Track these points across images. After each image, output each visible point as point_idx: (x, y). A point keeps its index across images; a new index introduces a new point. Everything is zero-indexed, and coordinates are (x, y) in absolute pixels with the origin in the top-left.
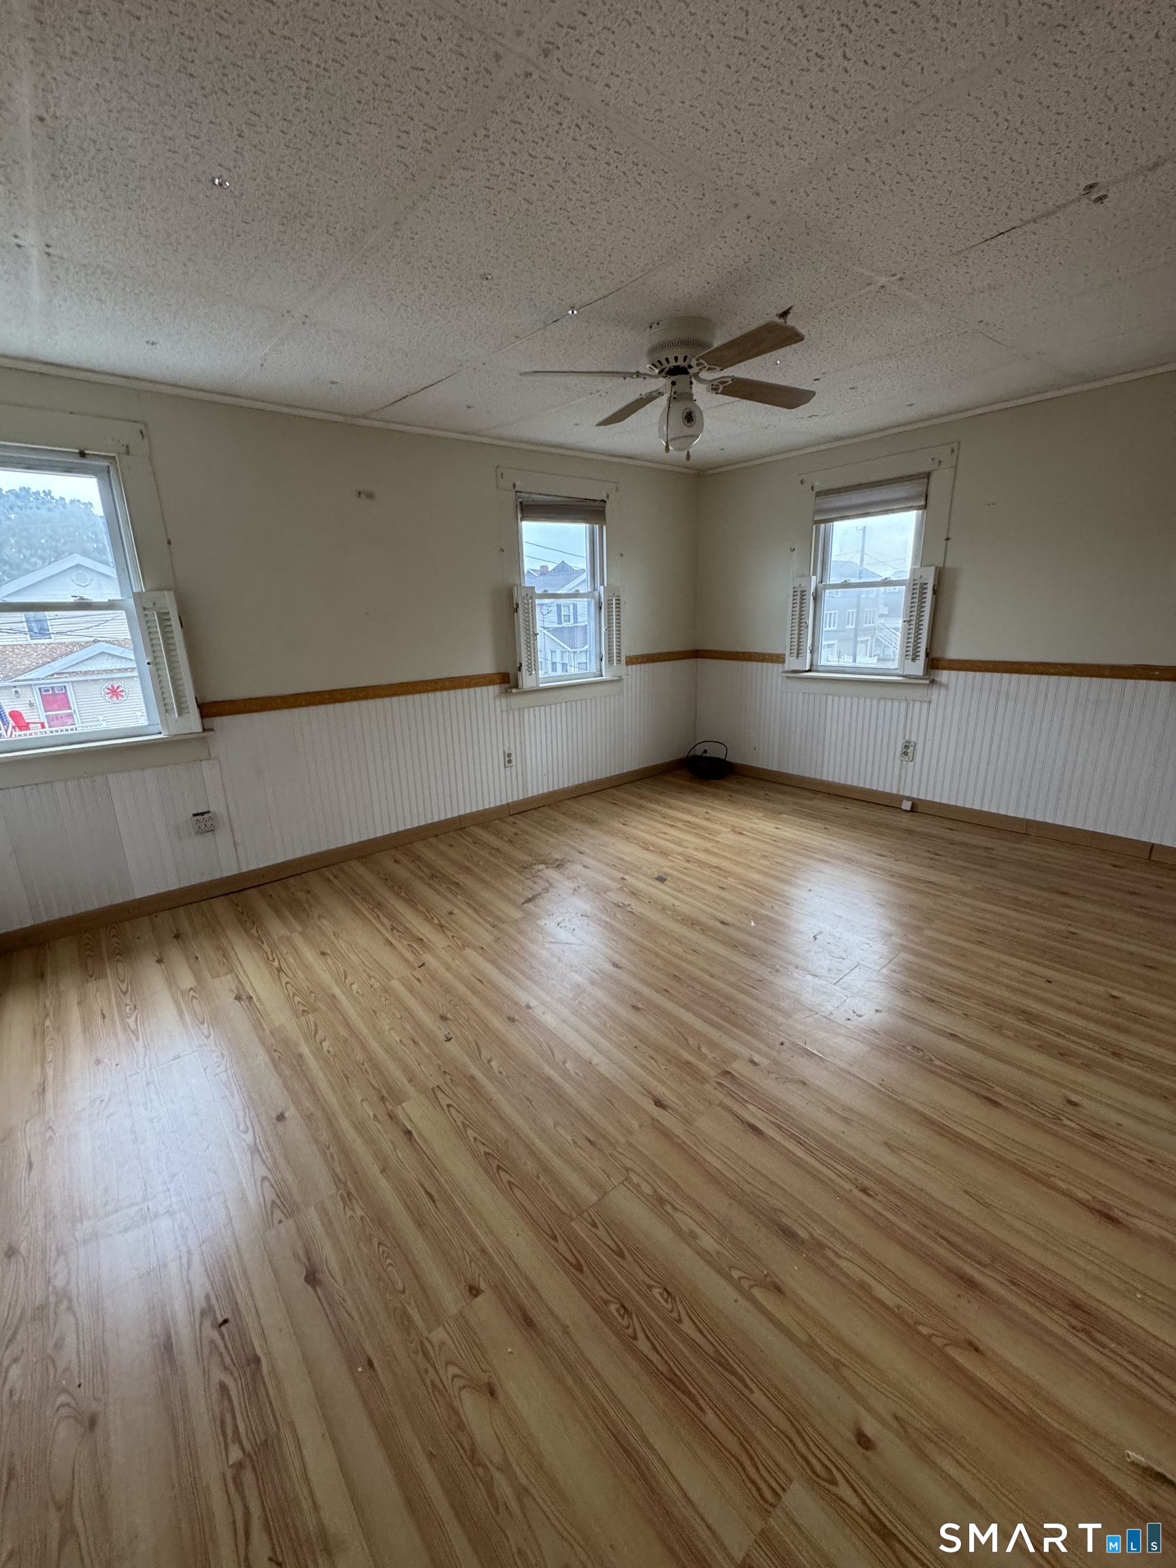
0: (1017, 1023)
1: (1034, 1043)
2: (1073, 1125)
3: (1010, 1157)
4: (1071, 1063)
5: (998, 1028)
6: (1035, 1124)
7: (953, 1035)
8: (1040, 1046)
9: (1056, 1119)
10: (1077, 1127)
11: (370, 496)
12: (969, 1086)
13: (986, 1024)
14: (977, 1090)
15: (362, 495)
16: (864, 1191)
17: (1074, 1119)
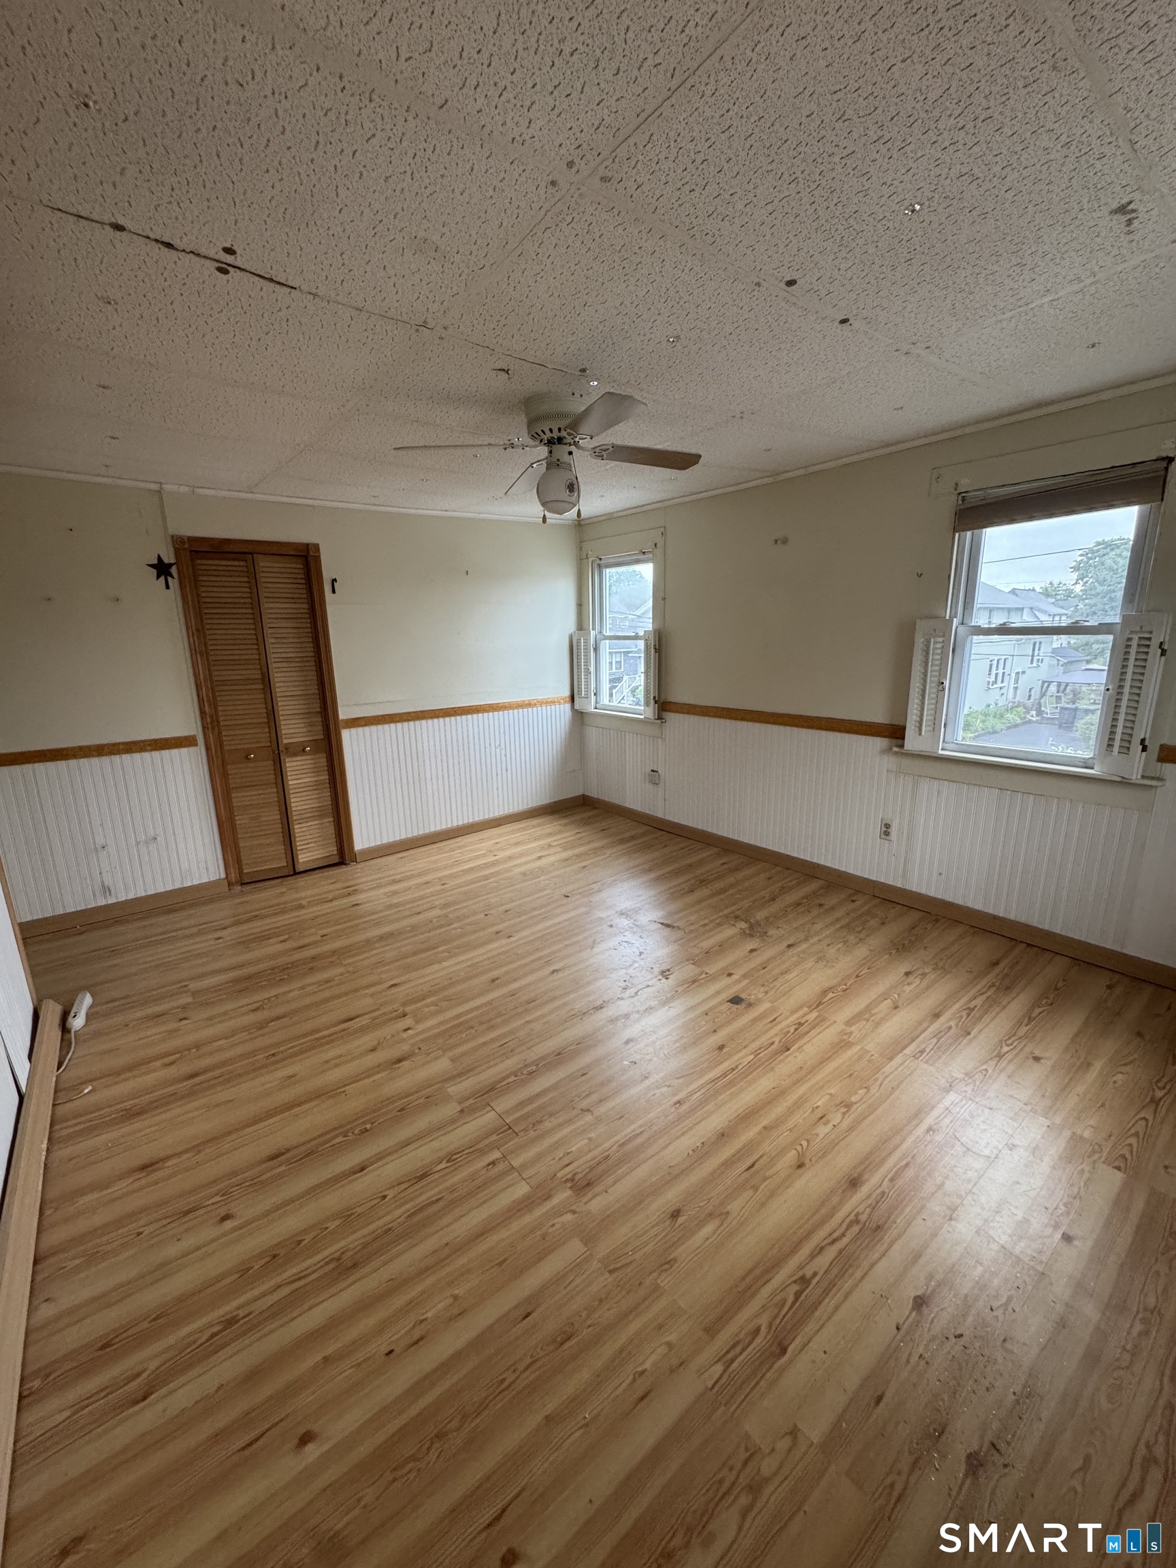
0: (342, 1243)
1: (308, 1238)
2: (211, 1201)
3: (229, 1139)
4: (261, 1255)
5: (348, 1217)
6: (234, 1173)
7: (363, 1169)
8: (300, 1242)
9: (224, 1193)
10: (207, 1203)
11: (785, 541)
12: (303, 1148)
13: (360, 1210)
14: (295, 1152)
15: (779, 542)
16: (273, 1055)
17: (213, 1207)
